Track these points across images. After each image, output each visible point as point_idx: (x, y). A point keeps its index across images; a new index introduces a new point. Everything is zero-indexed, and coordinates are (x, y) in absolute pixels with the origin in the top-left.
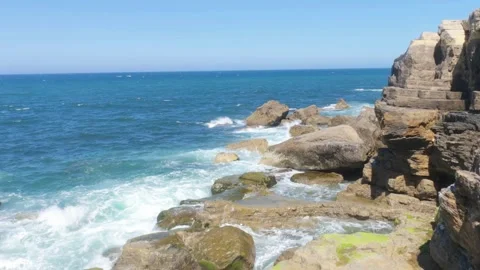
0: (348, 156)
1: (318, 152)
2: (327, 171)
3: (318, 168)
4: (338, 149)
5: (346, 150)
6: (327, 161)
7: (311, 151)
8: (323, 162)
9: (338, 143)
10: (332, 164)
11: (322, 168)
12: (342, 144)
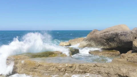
0: (123, 38)
1: (105, 38)
2: (111, 49)
3: (105, 47)
4: (117, 35)
5: (121, 35)
6: (110, 43)
7: (101, 38)
8: (108, 44)
9: (116, 31)
10: (113, 45)
11: (108, 48)
12: (119, 31)
